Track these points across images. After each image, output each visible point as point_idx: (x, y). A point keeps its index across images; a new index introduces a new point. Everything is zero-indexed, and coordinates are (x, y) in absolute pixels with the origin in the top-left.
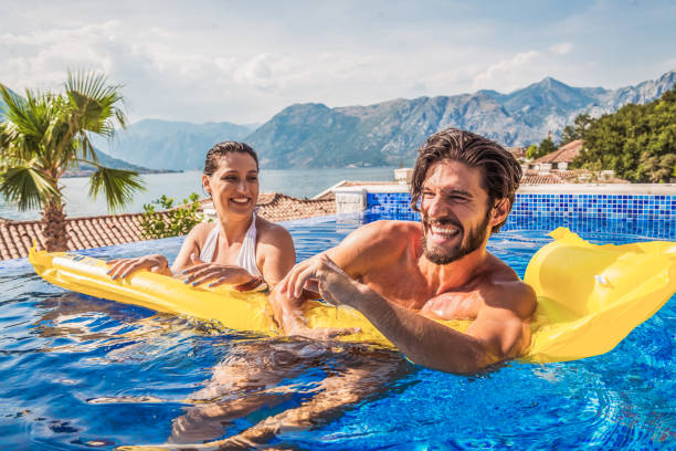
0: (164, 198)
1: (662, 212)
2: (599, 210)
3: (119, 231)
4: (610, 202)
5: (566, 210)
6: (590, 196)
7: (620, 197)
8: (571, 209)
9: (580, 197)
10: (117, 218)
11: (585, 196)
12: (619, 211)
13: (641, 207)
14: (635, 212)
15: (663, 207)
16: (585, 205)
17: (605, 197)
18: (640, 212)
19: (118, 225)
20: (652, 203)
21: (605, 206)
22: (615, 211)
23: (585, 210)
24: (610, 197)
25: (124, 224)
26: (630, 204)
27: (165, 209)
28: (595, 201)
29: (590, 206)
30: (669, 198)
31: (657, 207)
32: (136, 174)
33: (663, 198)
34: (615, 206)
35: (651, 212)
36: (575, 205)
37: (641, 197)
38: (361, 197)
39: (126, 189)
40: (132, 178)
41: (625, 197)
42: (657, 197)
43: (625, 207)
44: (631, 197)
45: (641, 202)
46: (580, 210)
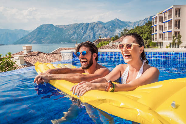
1: (178, 58)
2: (157, 58)
4: (160, 55)
6: (153, 53)
7: (163, 53)
9: (150, 53)
11: (152, 53)
12: (163, 58)
13: (171, 56)
14: (169, 58)
15: (178, 56)
16: (151, 56)
17: (158, 53)
18: (171, 58)
20: (174, 55)
21: (158, 56)
22: (162, 58)
23: (152, 58)
24: (160, 53)
26: (167, 55)
28: (155, 55)
29: (153, 56)
30: (180, 53)
31: (176, 56)
33: (178, 53)
34: (162, 56)
35: (174, 58)
36: (148, 56)
37: (171, 53)
38: (71, 54)
41: (165, 53)
42: (176, 53)
43: (165, 56)
44: (167, 53)
45: (171, 55)
46: (150, 58)
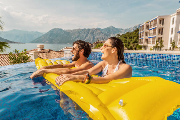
0: (16, 50)
1: (154, 58)
2: (137, 57)
3: (3, 59)
4: (140, 55)
5: (128, 57)
6: (135, 54)
7: (143, 54)
8: (129, 57)
9: (132, 54)
10: (3, 55)
11: (133, 54)
12: (142, 58)
14: (147, 58)
15: (154, 57)
16: (133, 56)
17: (138, 54)
18: (148, 58)
19: (3, 57)
20: (151, 56)
21: (138, 56)
23: (133, 57)
24: (140, 54)
25: (5, 57)
26: (145, 56)
27: (16, 53)
28: (136, 55)
29: (134, 56)
30: (156, 55)
31: (153, 57)
32: (7, 43)
33: (154, 55)
34: (141, 56)
35: (151, 58)
36: (130, 56)
37: (148, 54)
39: (3, 47)
40: (6, 44)
41: (144, 54)
42: (153, 54)
43: (144, 57)
44: (146, 54)
45: (148, 56)
46: (132, 57)
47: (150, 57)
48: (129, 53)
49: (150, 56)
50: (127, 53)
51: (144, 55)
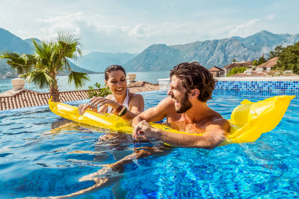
0: (97, 84)
1: (297, 89)
2: (269, 88)
3: (81, 97)
4: (273, 84)
5: (254, 88)
6: (265, 82)
7: (278, 82)
8: (256, 87)
9: (260, 82)
10: (80, 91)
12: (278, 88)
13: (287, 87)
14: (285, 88)
15: (297, 86)
16: (262, 86)
17: (271, 82)
18: (287, 89)
19: (80, 94)
20: (292, 84)
21: (271, 86)
22: (275, 88)
23: (262, 88)
25: (83, 94)
26: (282, 85)
27: (98, 89)
28: (267, 84)
29: (265, 86)
31: (294, 87)
32: (86, 74)
33: (297, 82)
34: (275, 86)
35: (292, 89)
36: (258, 86)
37: (287, 82)
39: (82, 80)
40: (85, 76)
41: (280, 82)
42: (294, 82)
43: (280, 86)
44: (282, 82)
45: (287, 84)
46: (260, 88)
47: (289, 87)
48: (256, 82)
49: (289, 84)
50: (252, 82)
51: (280, 84)
